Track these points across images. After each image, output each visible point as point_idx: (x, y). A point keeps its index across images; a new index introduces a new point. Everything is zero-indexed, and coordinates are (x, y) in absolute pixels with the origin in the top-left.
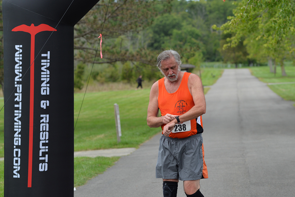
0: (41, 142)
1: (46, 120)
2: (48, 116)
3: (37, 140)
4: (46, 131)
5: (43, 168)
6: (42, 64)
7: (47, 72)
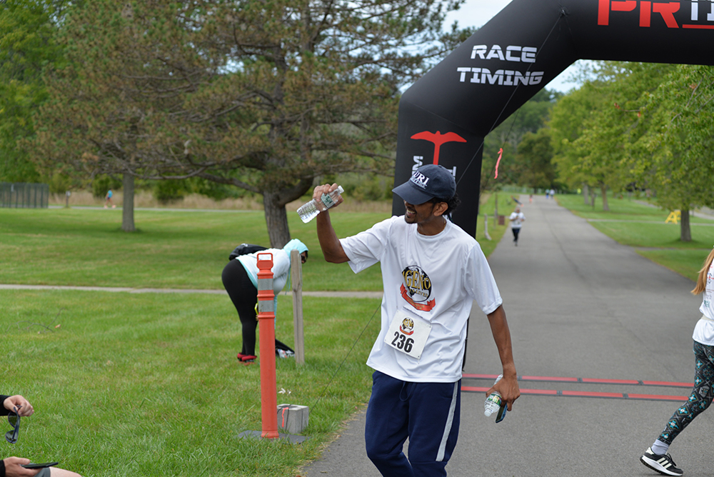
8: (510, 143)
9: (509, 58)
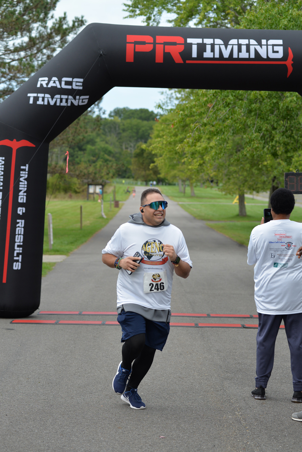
0: (16, 244)
1: (22, 224)
2: (23, 221)
3: (13, 242)
4: (21, 234)
5: (17, 266)
6: (21, 175)
7: (24, 182)
8: (129, 150)
9: (64, 86)
